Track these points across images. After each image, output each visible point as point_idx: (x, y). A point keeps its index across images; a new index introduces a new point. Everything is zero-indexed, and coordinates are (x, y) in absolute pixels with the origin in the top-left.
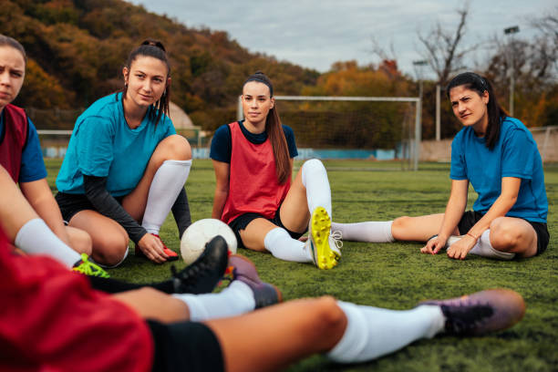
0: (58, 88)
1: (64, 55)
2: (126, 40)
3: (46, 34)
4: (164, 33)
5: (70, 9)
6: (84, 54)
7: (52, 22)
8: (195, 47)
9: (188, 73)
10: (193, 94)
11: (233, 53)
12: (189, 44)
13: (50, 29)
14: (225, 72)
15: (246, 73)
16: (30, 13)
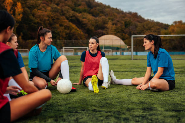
0: (82, 33)
1: (84, 23)
2: (104, 17)
3: (78, 16)
4: (116, 14)
5: (86, 8)
7: (80, 12)
8: (126, 18)
9: (124, 27)
10: (125, 34)
11: (139, 20)
12: (124, 17)
13: (80, 15)
14: (136, 26)
15: (143, 26)
16: (74, 10)
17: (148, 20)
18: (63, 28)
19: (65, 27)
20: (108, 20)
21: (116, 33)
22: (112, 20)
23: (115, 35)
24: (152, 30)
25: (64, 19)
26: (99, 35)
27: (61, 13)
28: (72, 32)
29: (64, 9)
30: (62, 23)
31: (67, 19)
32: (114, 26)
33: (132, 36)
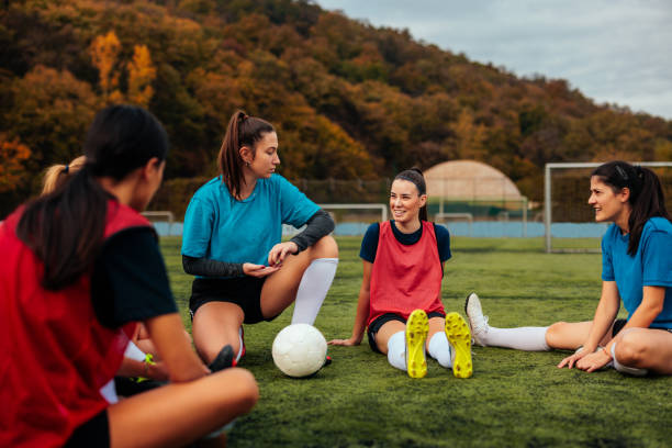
0: (364, 155)
1: (370, 117)
2: (442, 96)
3: (350, 93)
4: (488, 86)
5: (380, 64)
6: (394, 114)
7: (358, 79)
8: (525, 101)
9: (516, 132)
10: (522, 157)
11: (573, 105)
12: (518, 97)
13: (356, 88)
14: (563, 130)
15: (590, 130)
16: (335, 71)
17: (606, 106)
18: (296, 135)
19: (301, 131)
20: (457, 107)
21: (489, 153)
22: (475, 107)
23: (486, 160)
24: (622, 142)
25: (299, 105)
26: (426, 162)
27: (291, 84)
28: (327, 150)
29: (299, 67)
30: (294, 119)
31: (312, 102)
32: (482, 128)
33: (549, 166)
